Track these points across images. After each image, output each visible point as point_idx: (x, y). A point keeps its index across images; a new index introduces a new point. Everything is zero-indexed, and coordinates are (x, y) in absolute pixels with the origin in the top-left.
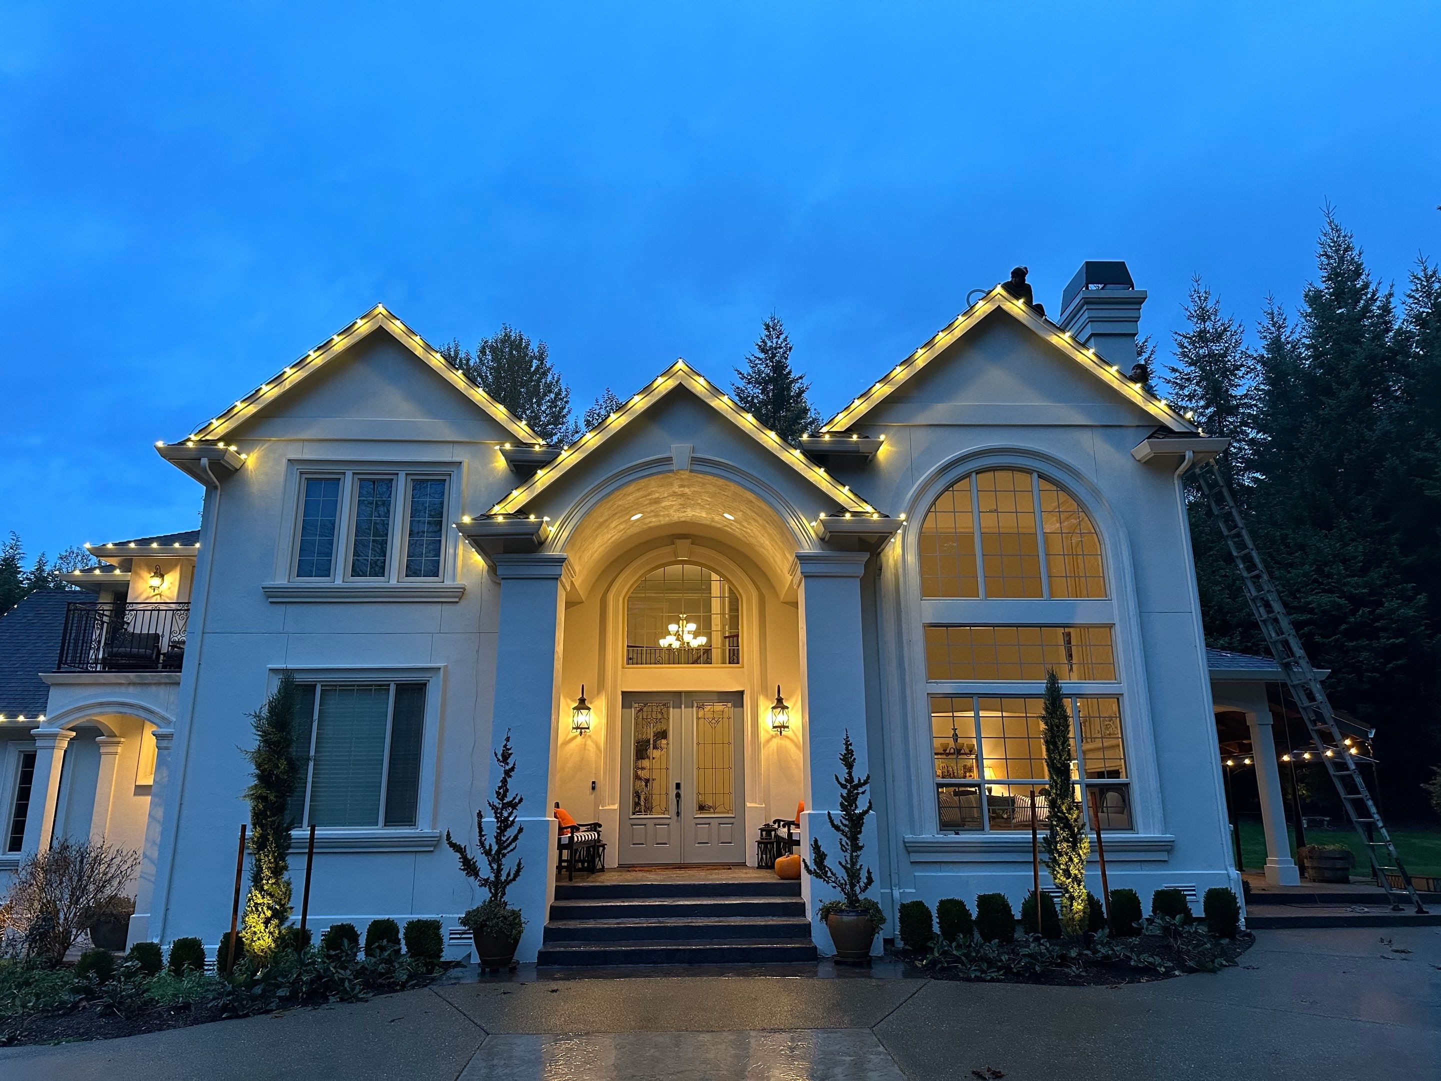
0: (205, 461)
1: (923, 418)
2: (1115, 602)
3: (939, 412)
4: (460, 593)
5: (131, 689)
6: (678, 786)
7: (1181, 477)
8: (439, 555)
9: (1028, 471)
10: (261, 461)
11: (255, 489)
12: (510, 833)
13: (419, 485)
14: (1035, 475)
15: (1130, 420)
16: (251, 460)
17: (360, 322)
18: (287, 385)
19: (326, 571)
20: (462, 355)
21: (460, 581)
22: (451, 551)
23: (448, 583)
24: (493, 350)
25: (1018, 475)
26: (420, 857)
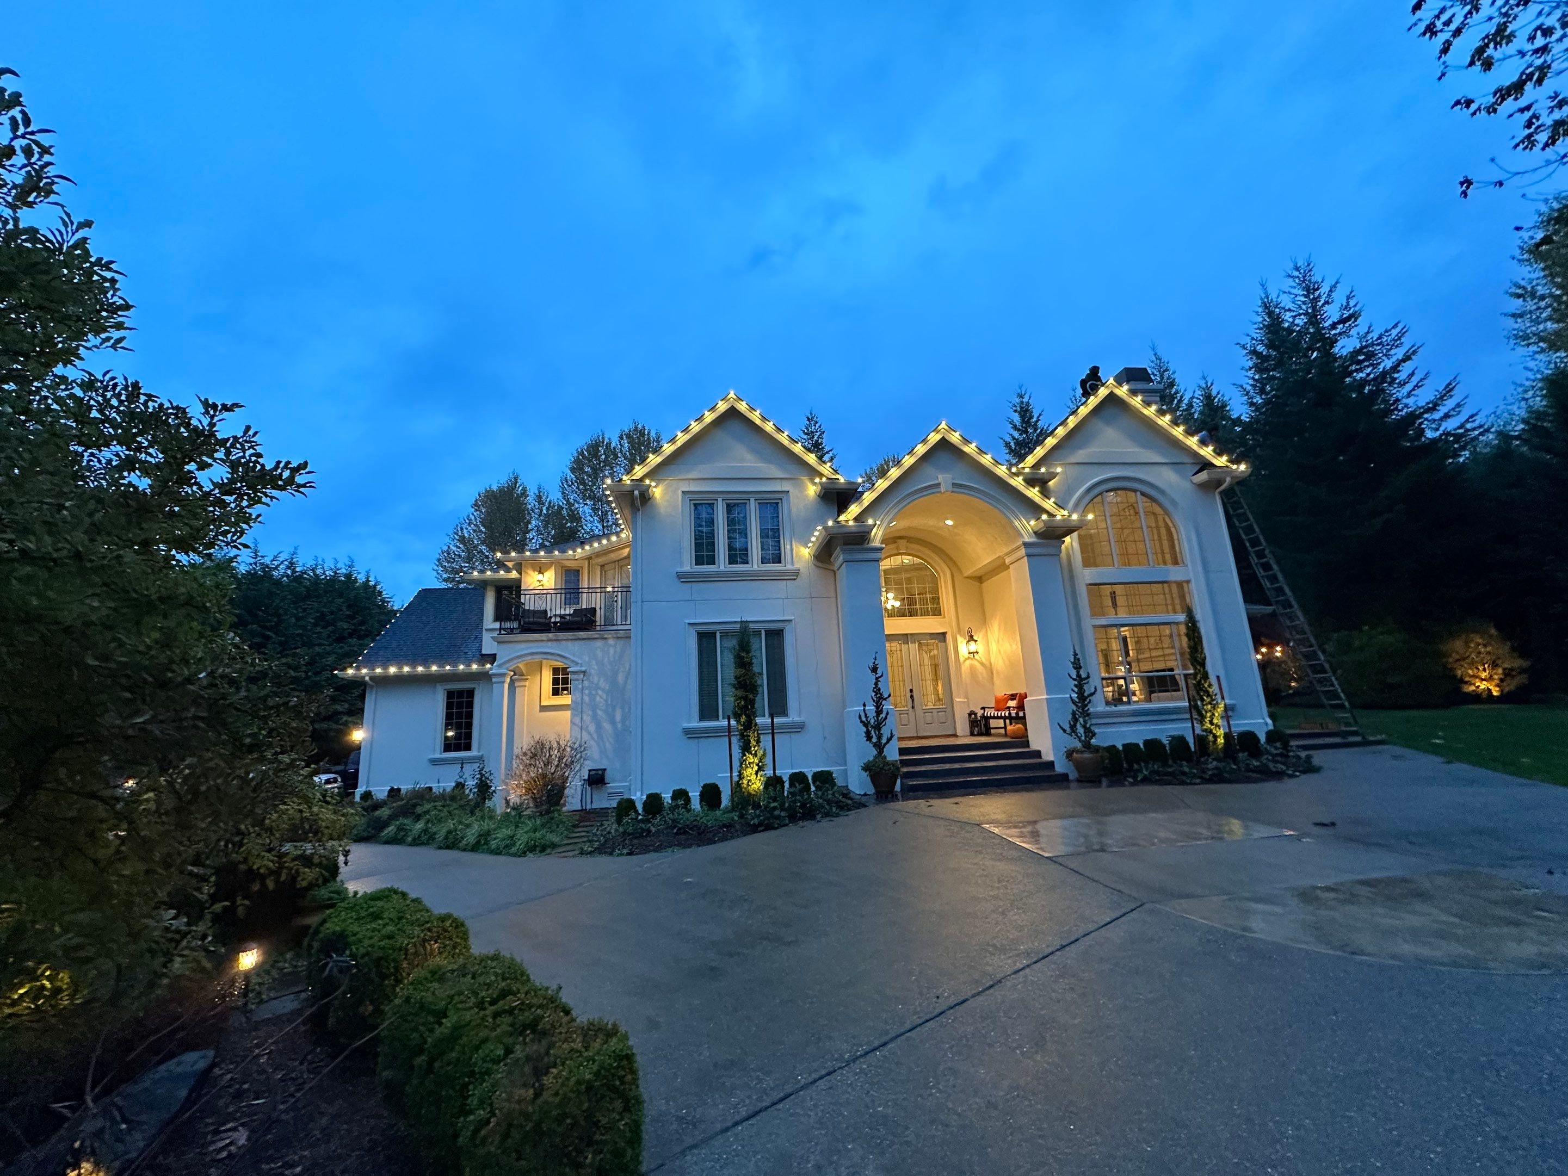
0: (636, 493)
1: (1073, 459)
2: (1190, 567)
3: (1081, 455)
4: (797, 573)
5: (550, 644)
6: (911, 691)
7: (1221, 493)
8: (780, 550)
9: (1135, 491)
10: (665, 493)
11: (662, 511)
12: (883, 715)
13: (762, 504)
14: (1138, 493)
15: (1188, 460)
16: (657, 492)
17: (720, 403)
18: (679, 444)
19: (711, 561)
20: (606, 440)
21: (797, 566)
22: (788, 547)
23: (789, 567)
24: (628, 436)
25: (1129, 493)
26: (793, 735)
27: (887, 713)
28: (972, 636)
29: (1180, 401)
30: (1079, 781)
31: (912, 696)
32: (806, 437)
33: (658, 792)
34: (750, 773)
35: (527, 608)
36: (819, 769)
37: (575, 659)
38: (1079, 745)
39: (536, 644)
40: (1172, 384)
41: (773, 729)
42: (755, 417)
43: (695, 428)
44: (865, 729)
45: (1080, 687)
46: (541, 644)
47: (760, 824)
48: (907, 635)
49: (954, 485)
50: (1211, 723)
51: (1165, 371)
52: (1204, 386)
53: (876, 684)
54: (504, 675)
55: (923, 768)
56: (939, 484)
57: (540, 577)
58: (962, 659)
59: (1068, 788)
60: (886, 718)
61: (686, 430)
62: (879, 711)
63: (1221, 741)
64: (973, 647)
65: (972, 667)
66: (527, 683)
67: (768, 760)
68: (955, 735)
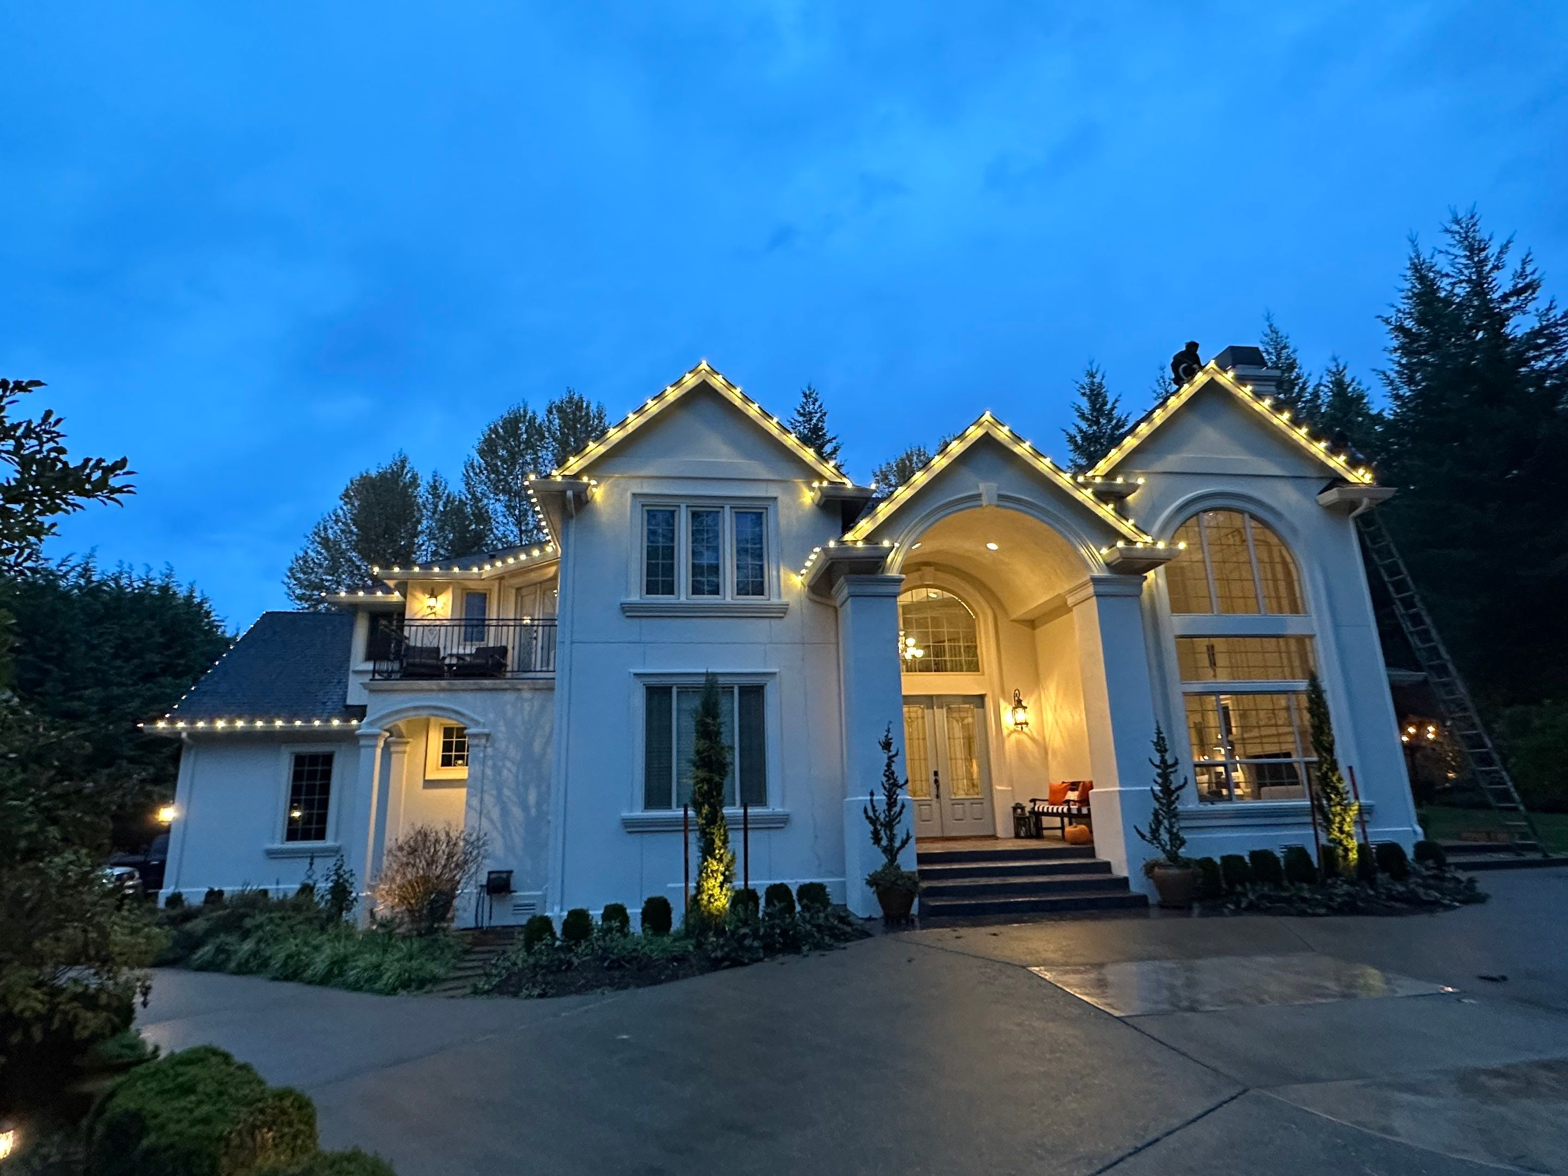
0: (570, 493)
1: (1159, 466)
2: (1314, 616)
3: (1171, 461)
4: (783, 610)
5: (442, 695)
6: (936, 773)
7: (1356, 519)
8: (762, 576)
9: (1241, 512)
10: (607, 496)
11: (604, 518)
12: (897, 809)
13: (740, 514)
14: (1247, 516)
15: (1311, 472)
16: (598, 493)
17: (688, 376)
18: (630, 429)
19: (669, 589)
20: (530, 414)
21: (785, 600)
22: (774, 573)
23: (775, 600)
24: (560, 410)
25: (1234, 514)
26: (772, 832)
27: (903, 806)
28: (1019, 702)
29: (1303, 389)
30: (1162, 906)
31: (936, 781)
32: (801, 419)
33: (585, 908)
34: (712, 884)
35: (412, 644)
36: (807, 881)
37: (476, 717)
38: (1162, 857)
39: (421, 695)
40: (1291, 367)
41: (746, 823)
42: (735, 396)
43: (653, 408)
44: (872, 828)
45: (1165, 776)
46: (428, 695)
47: (723, 959)
48: (931, 697)
49: (1001, 497)
50: (1341, 831)
51: (1283, 348)
52: (1334, 370)
53: (889, 766)
54: (375, 736)
55: (950, 883)
56: (980, 495)
57: (432, 601)
58: (1005, 732)
59: (1147, 916)
60: (901, 813)
61: (640, 411)
62: (891, 803)
63: (1353, 855)
64: (1021, 715)
65: (1019, 742)
66: (408, 748)
67: (738, 867)
68: (994, 837)
